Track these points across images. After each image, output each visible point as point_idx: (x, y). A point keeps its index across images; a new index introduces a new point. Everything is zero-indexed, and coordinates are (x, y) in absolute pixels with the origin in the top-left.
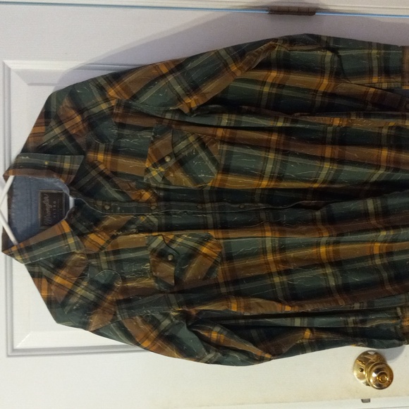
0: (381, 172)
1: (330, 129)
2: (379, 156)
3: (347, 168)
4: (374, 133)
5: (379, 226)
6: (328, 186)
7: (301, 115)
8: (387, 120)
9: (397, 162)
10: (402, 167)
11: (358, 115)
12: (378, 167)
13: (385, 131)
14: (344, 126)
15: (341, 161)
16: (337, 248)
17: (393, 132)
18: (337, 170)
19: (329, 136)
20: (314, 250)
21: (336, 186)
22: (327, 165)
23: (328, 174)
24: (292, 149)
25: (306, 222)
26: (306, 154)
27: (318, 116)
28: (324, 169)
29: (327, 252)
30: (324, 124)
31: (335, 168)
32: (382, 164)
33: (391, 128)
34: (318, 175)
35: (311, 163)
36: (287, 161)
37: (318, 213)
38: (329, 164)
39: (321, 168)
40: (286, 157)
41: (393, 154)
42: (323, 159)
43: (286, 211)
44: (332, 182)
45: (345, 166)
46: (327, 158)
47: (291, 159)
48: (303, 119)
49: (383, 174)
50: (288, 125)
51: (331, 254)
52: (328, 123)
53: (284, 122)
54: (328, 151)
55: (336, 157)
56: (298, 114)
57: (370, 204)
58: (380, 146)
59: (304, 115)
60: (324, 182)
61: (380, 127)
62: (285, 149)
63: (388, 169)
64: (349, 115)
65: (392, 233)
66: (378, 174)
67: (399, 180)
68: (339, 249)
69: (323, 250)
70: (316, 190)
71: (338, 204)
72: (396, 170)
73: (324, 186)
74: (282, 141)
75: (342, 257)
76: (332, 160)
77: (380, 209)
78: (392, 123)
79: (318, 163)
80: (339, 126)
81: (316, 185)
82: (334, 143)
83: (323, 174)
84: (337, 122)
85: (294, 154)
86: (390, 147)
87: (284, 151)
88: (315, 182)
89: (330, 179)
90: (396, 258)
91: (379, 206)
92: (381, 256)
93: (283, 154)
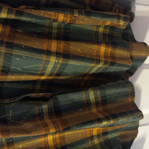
0: (100, 66)
1: (55, 24)
2: (98, 51)
3: (72, 62)
4: (92, 31)
5: (101, 116)
6: (54, 78)
7: (26, 8)
8: (105, 19)
9: (113, 57)
10: (118, 62)
11: (80, 13)
12: (98, 61)
13: (101, 30)
14: (68, 22)
15: (66, 55)
16: (63, 134)
17: (108, 31)
18: (62, 64)
19: (55, 31)
20: (42, 139)
21: (61, 78)
22: (53, 60)
23: (54, 67)
24: (17, 42)
25: (33, 118)
26: (33, 48)
27: (43, 10)
28: (50, 63)
29: (54, 140)
30: (49, 19)
31: (61, 62)
32: (101, 59)
33: (106, 27)
34: (45, 68)
35: (38, 56)
36: (12, 54)
37: (45, 107)
38: (55, 58)
39: (48, 62)
40: (10, 50)
41: (110, 50)
42: (49, 53)
43: (13, 105)
44: (58, 74)
45: (70, 61)
46: (53, 52)
47: (16, 52)
48: (29, 11)
49: (101, 67)
50: (13, 17)
51: (58, 140)
52: (53, 18)
53: (8, 14)
54: (54, 46)
55: (61, 52)
56: (24, 7)
57: (92, 95)
58: (98, 43)
59: (29, 8)
60: (51, 75)
61: (97, 26)
62: (10, 41)
63: (106, 63)
64: (72, 12)
65: (112, 122)
66: (97, 68)
67: (112, 72)
68: (64, 135)
69: (50, 138)
70: (44, 82)
71: (63, 96)
72: (112, 64)
73: (51, 78)
74: (7, 33)
75: (68, 142)
76: (58, 54)
77: (100, 99)
78: (109, 22)
79: (44, 57)
80: (63, 22)
81: (43, 78)
82: (59, 38)
83: (50, 68)
84: (61, 17)
85: (20, 47)
86: (107, 44)
87: (7, 43)
88: (42, 74)
89: (56, 72)
90: (110, 136)
91: (99, 96)
92: (98, 136)
93: (7, 47)
